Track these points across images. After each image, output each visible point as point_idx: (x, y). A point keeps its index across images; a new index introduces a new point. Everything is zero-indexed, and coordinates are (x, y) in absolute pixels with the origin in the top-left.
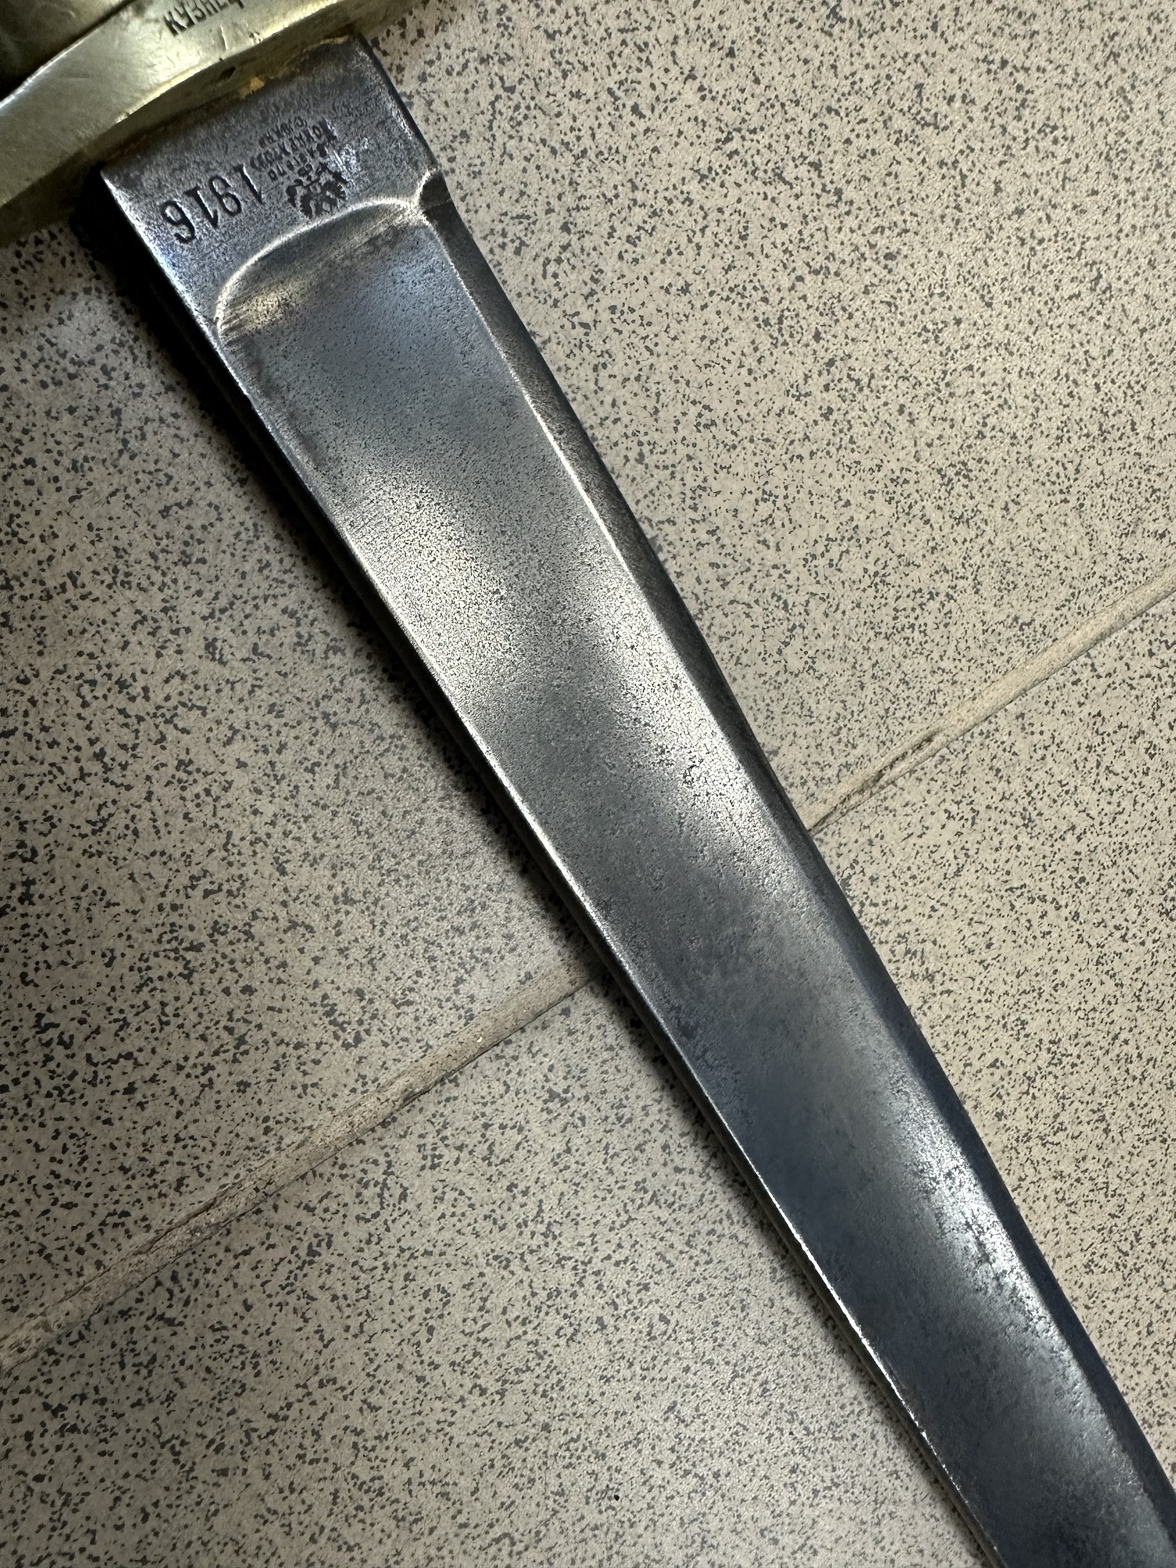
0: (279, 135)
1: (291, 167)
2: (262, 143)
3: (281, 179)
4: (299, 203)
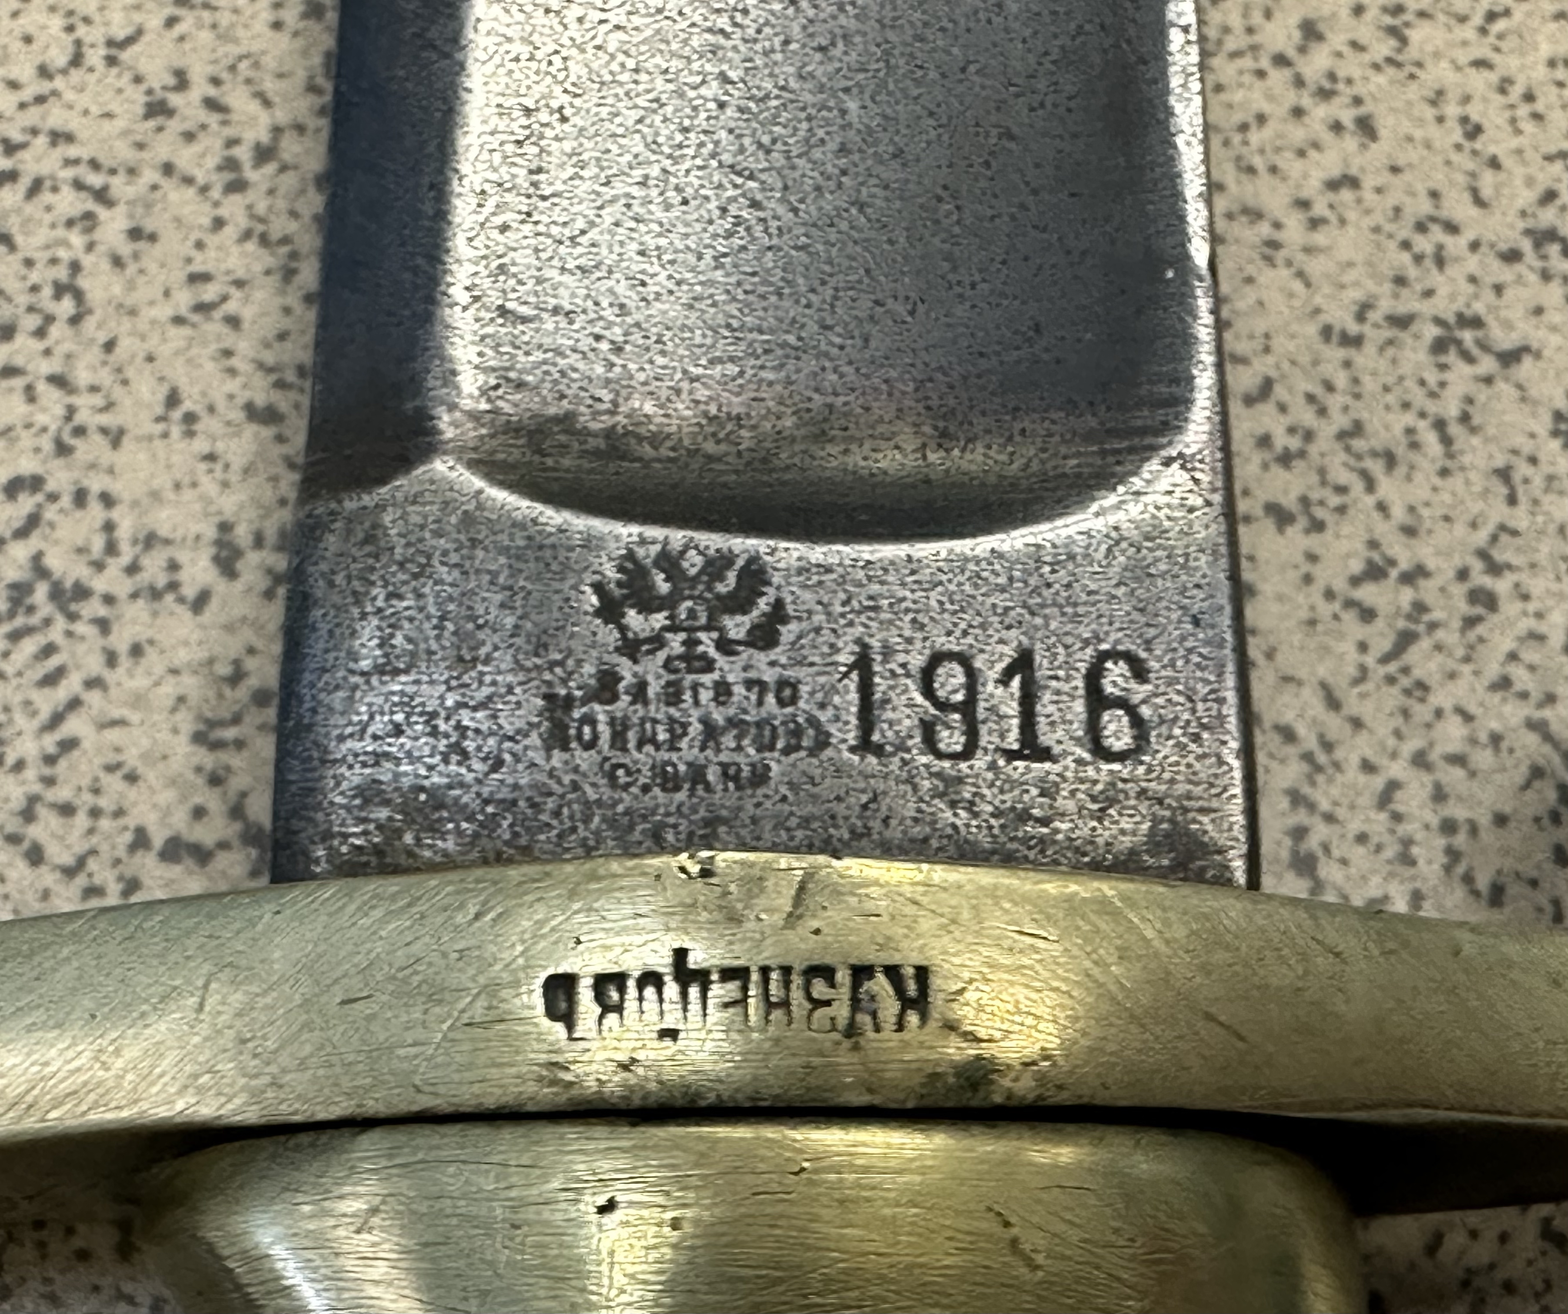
0: (697, 774)
1: (723, 690)
2: (760, 776)
3: (769, 676)
4: (763, 604)
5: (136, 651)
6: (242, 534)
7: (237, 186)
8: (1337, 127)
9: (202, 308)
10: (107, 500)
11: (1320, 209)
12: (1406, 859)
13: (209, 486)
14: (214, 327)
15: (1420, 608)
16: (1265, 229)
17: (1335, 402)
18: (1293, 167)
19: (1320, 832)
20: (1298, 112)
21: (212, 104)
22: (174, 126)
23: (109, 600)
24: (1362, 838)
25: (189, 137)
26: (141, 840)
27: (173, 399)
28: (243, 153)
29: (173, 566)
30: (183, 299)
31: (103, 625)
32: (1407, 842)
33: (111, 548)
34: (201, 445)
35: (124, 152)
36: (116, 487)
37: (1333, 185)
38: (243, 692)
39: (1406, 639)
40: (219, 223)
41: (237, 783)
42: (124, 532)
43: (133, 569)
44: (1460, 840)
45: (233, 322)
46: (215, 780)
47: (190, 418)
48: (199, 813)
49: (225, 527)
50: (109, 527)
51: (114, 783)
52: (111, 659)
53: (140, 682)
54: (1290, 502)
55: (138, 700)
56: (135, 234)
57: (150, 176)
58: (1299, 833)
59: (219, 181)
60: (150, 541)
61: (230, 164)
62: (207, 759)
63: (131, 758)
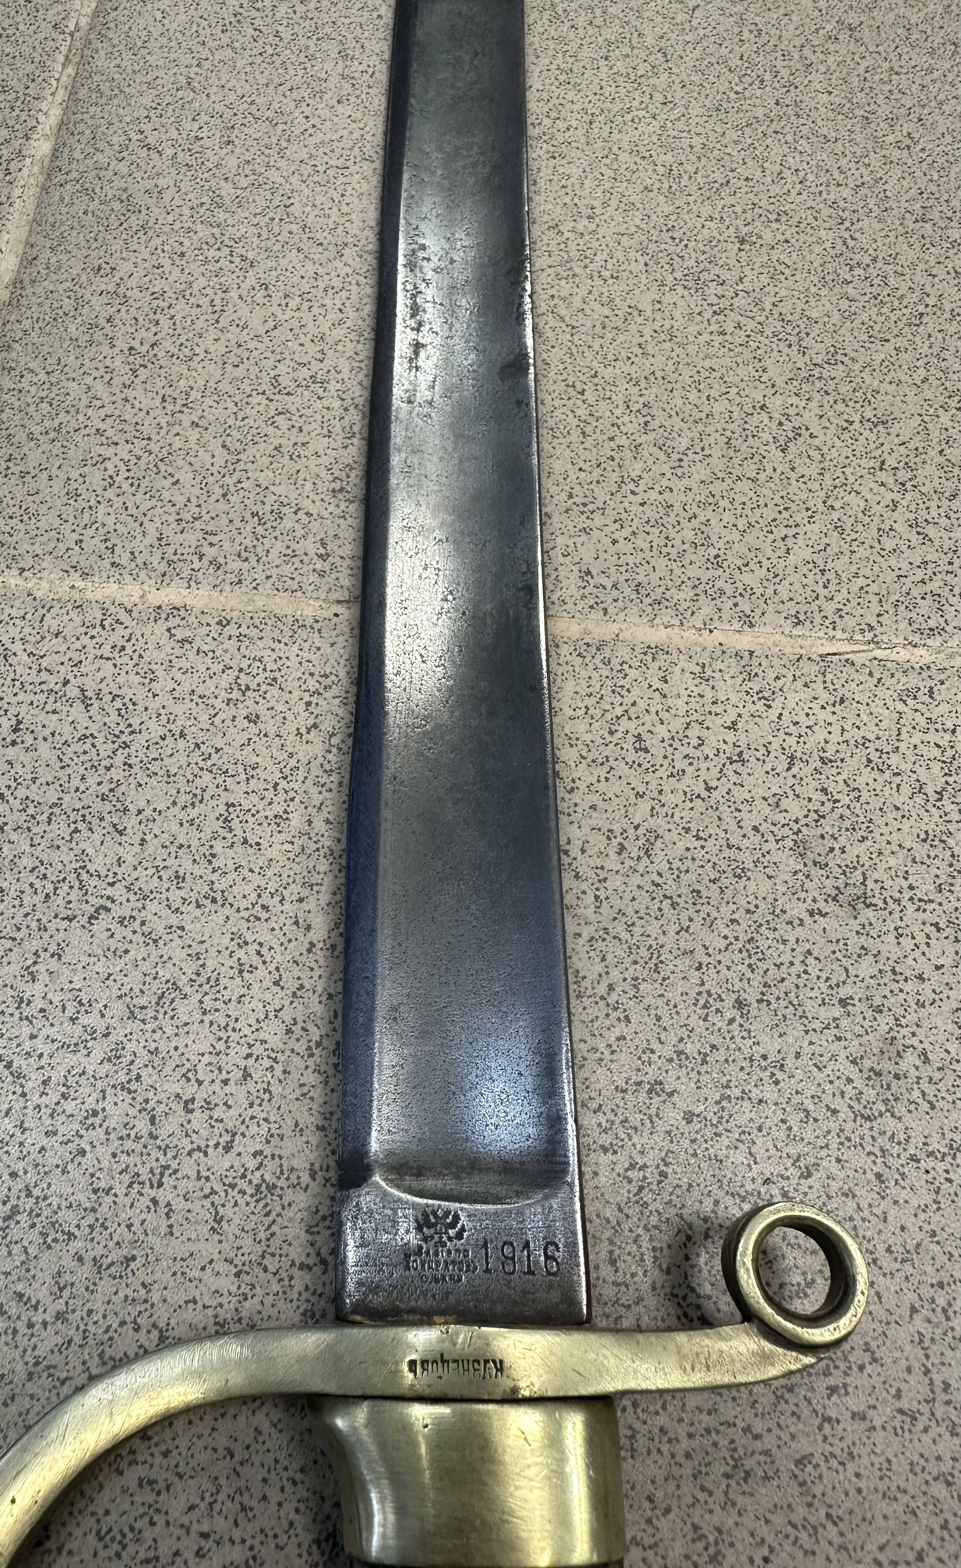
5: (290, 1205)
6: (317, 1166)
7: (311, 1055)
8: (619, 1019)
9: (303, 1095)
10: (280, 1157)
11: (614, 1048)
12: (642, 1260)
13: (307, 1152)
14: (306, 1101)
15: (645, 1178)
16: (598, 1055)
17: (620, 1111)
18: (606, 1033)
19: (617, 1252)
20: (607, 1015)
21: (303, 1029)
22: (294, 1036)
23: (282, 1189)
24: (629, 1254)
25: (298, 1040)
26: (293, 1264)
27: (296, 1125)
28: (312, 1044)
29: (299, 1177)
30: (298, 1092)
31: (281, 1197)
32: (642, 1254)
33: (282, 1173)
34: (304, 1139)
35: (281, 1046)
36: (282, 1153)
37: (618, 1039)
38: (318, 1217)
39: (641, 1188)
40: (307, 1067)
41: (318, 1245)
42: (285, 1167)
43: (288, 1179)
44: (658, 1254)
45: (312, 1099)
46: (312, 1245)
47: (301, 1130)
48: (308, 1255)
49: (312, 1164)
50: (281, 1166)
51: (285, 1246)
52: (283, 1208)
53: (292, 1214)
54: (607, 1144)
55: (291, 1219)
56: (285, 1072)
57: (288, 1053)
58: (611, 1252)
59: (306, 1053)
60: (292, 1170)
61: (309, 1048)
62: (310, 1238)
63: (289, 1238)
